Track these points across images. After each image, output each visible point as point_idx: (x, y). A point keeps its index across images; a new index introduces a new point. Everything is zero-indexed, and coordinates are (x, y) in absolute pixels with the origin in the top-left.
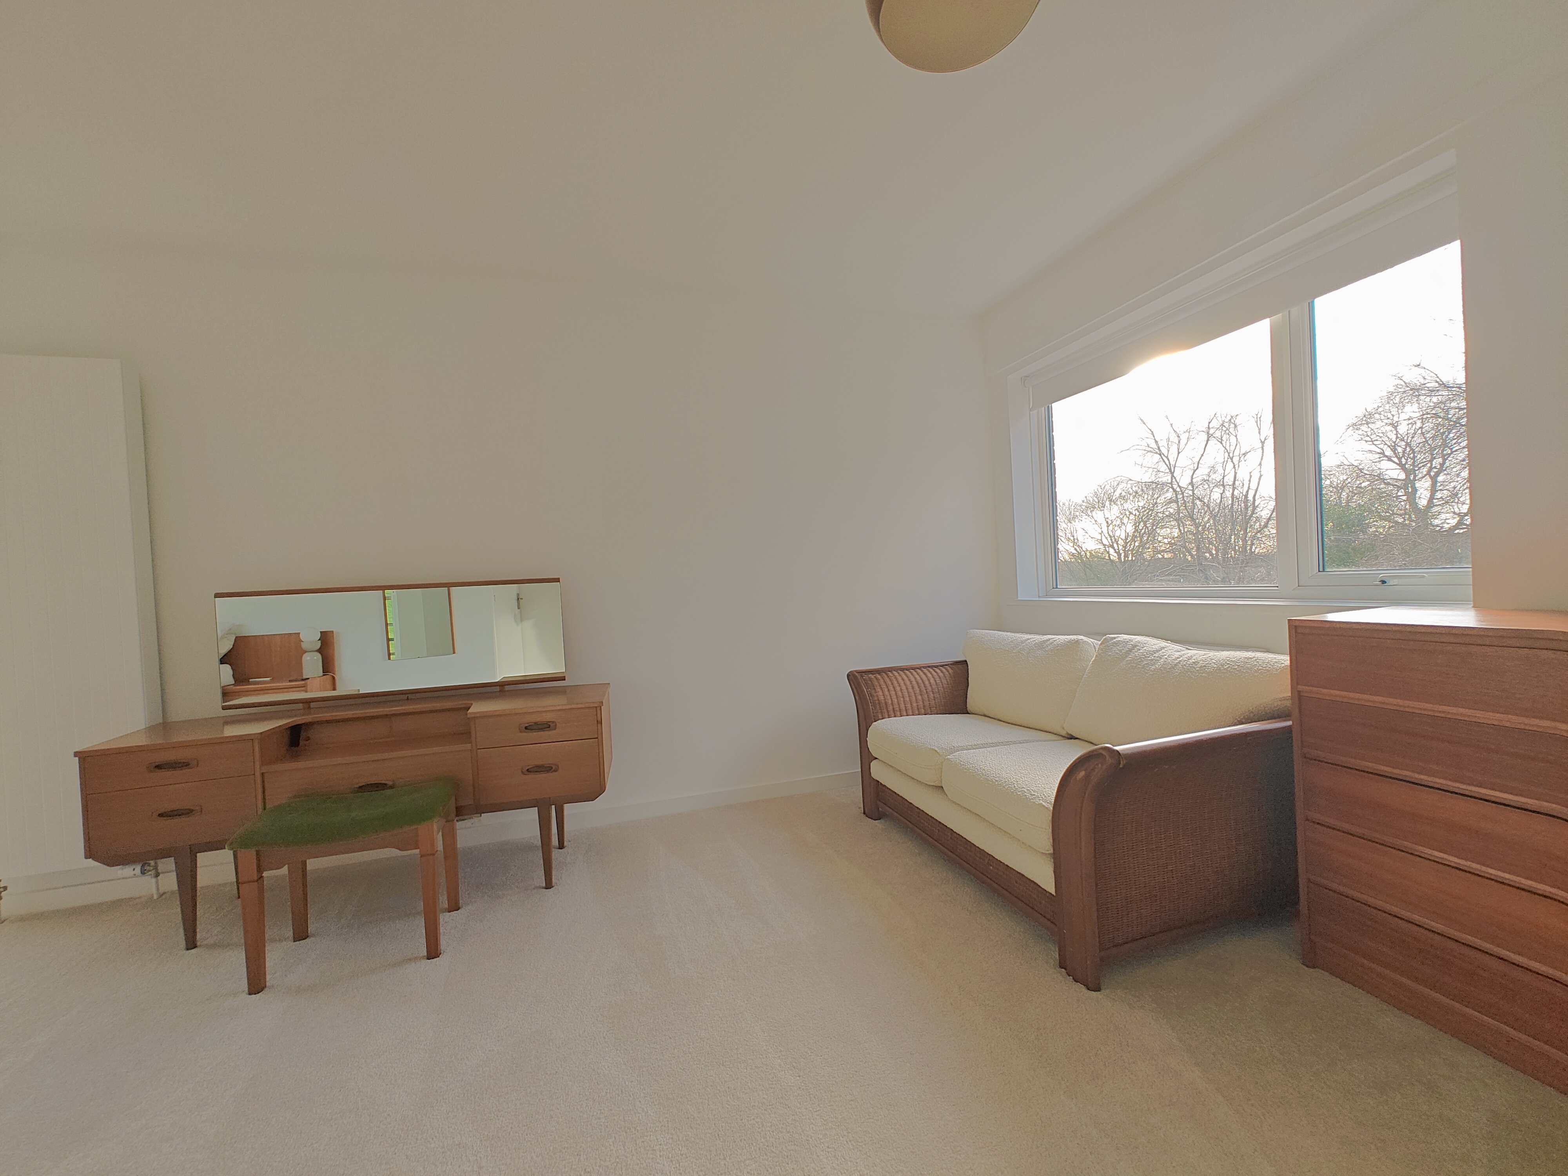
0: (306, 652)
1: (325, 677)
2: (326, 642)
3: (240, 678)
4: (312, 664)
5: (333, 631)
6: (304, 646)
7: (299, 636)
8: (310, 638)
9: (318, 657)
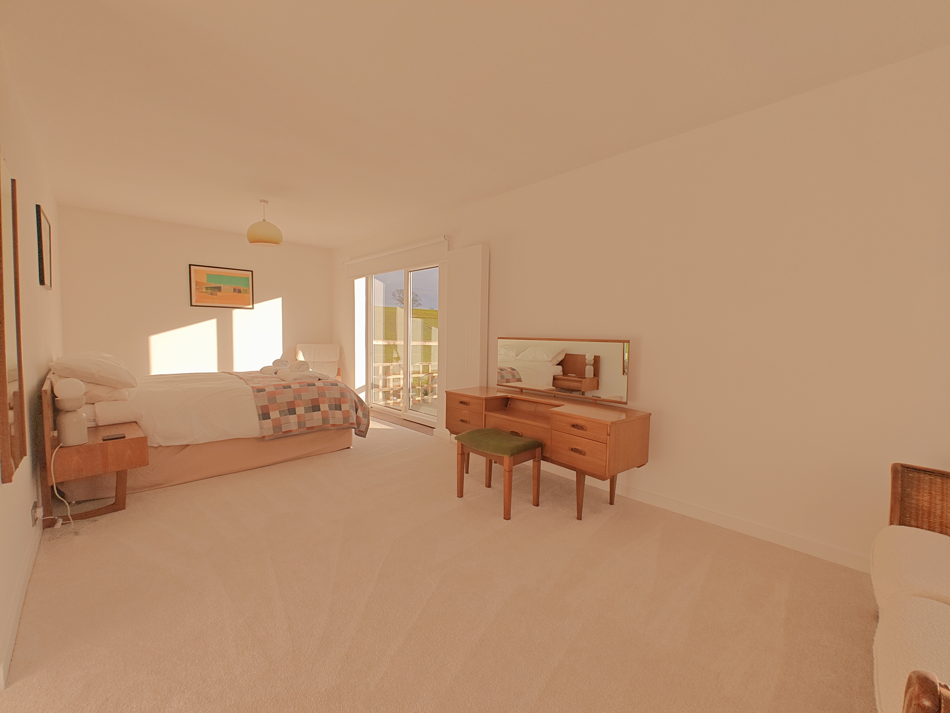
0: (588, 365)
1: (595, 378)
2: (597, 360)
3: (565, 373)
4: (589, 371)
5: (600, 356)
6: (587, 361)
7: (585, 356)
8: (590, 358)
9: (592, 368)
